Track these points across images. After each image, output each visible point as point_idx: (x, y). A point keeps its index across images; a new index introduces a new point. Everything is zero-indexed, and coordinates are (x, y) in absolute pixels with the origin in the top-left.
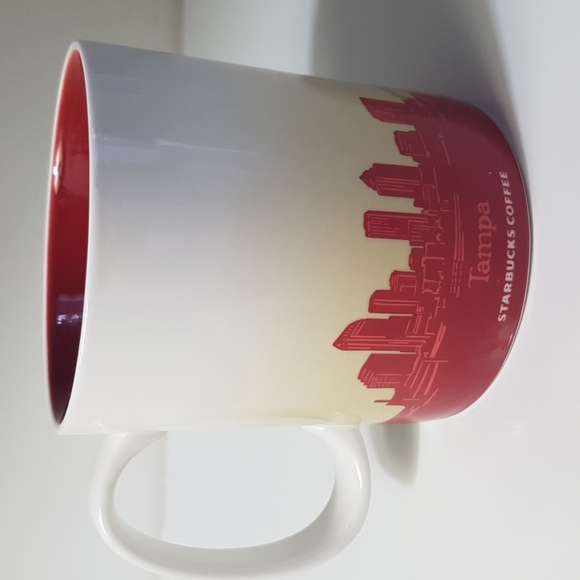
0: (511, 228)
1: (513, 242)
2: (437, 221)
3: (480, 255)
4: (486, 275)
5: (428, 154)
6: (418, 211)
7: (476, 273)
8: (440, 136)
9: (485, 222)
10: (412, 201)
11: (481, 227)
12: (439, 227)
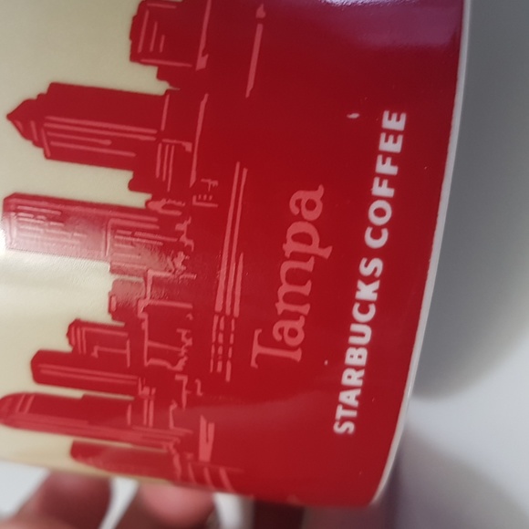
0: (372, 254)
1: (376, 285)
2: (182, 227)
3: (281, 307)
4: (293, 349)
5: (202, 63)
6: (138, 200)
7: (267, 341)
8: (261, 13)
9: (303, 238)
10: (125, 176)
11: (290, 247)
12: (183, 238)
